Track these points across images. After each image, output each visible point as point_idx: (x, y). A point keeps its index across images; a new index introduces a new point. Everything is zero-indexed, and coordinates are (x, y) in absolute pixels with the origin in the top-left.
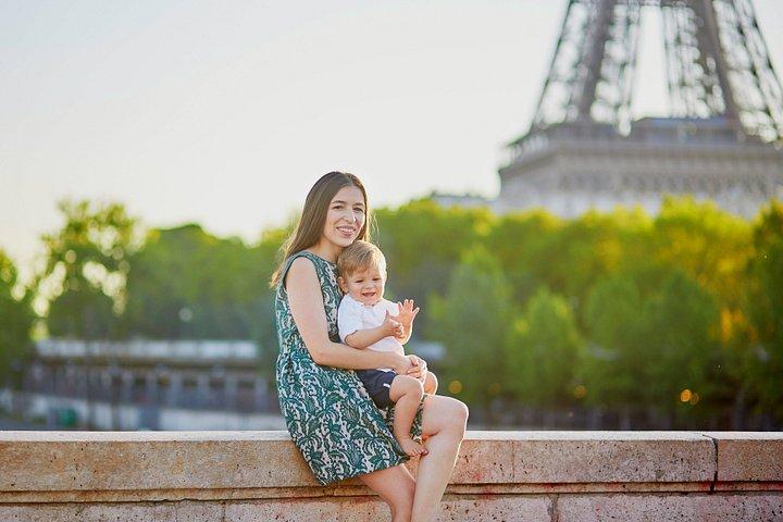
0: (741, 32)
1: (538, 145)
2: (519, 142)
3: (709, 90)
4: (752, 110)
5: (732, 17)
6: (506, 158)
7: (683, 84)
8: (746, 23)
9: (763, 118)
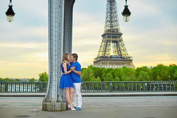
0: (122, 46)
1: (99, 59)
2: (96, 59)
3: (118, 52)
4: (124, 55)
5: (121, 44)
6: (95, 60)
7: (115, 52)
8: (123, 45)
9: (125, 56)
